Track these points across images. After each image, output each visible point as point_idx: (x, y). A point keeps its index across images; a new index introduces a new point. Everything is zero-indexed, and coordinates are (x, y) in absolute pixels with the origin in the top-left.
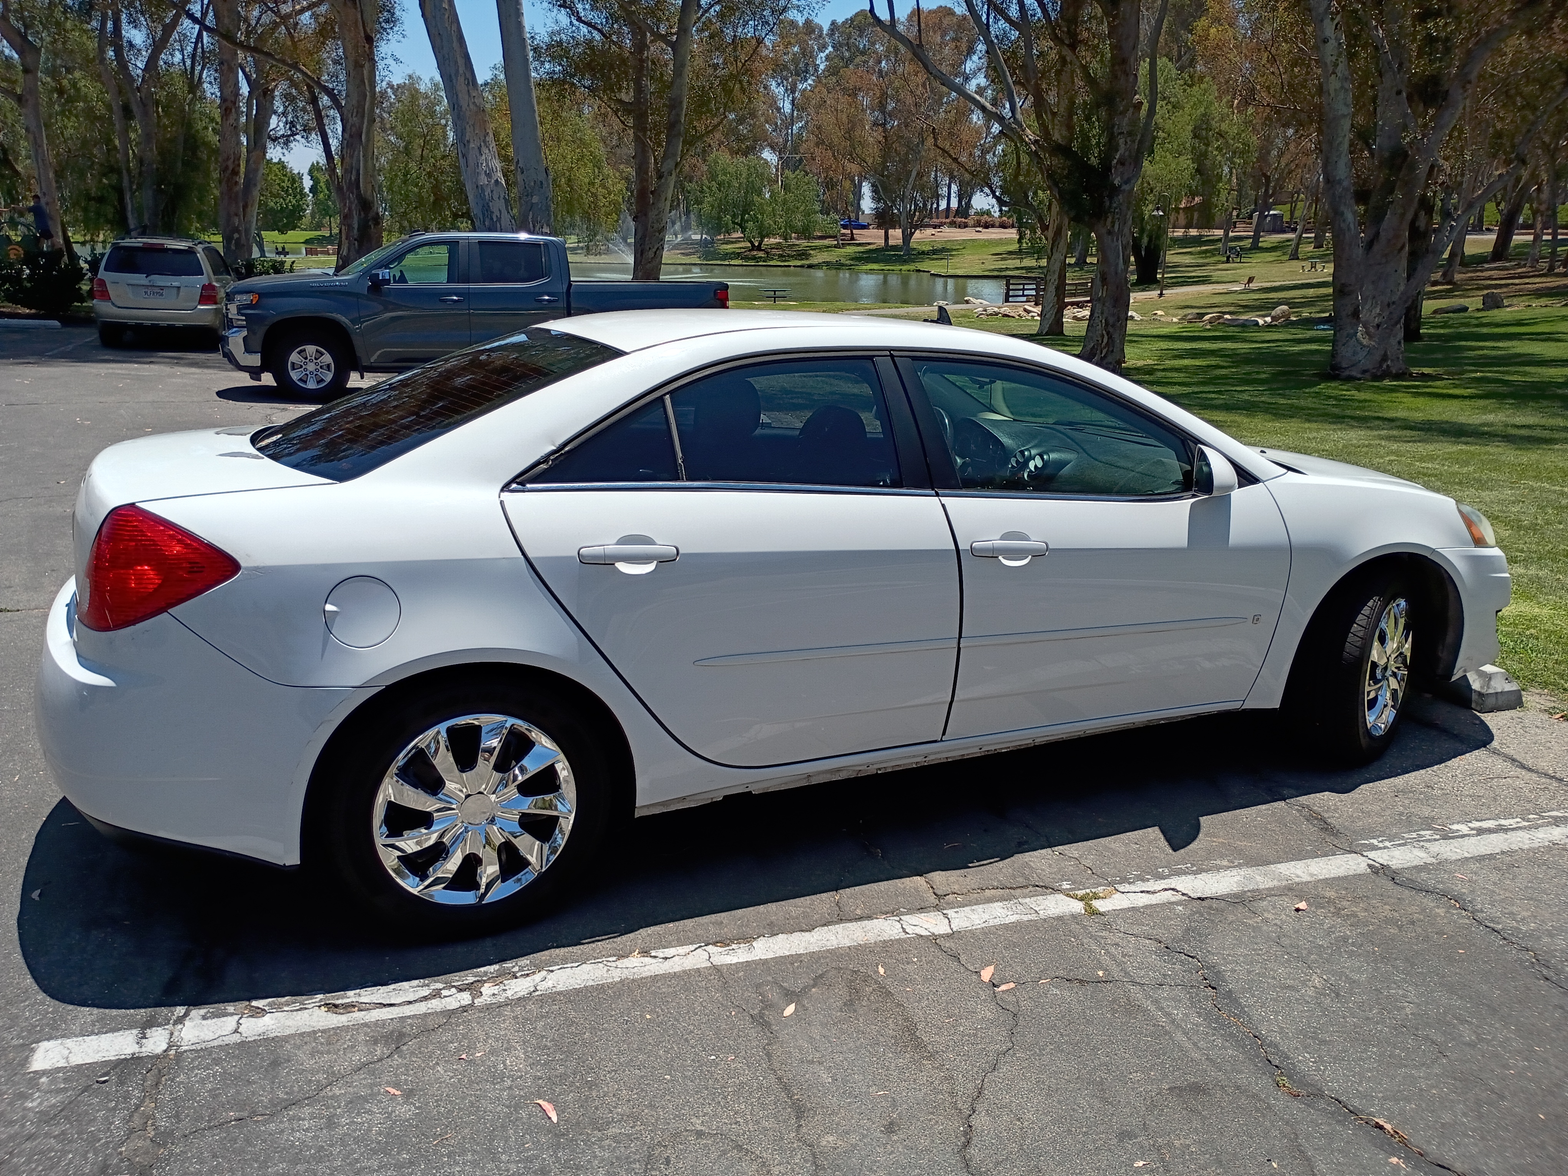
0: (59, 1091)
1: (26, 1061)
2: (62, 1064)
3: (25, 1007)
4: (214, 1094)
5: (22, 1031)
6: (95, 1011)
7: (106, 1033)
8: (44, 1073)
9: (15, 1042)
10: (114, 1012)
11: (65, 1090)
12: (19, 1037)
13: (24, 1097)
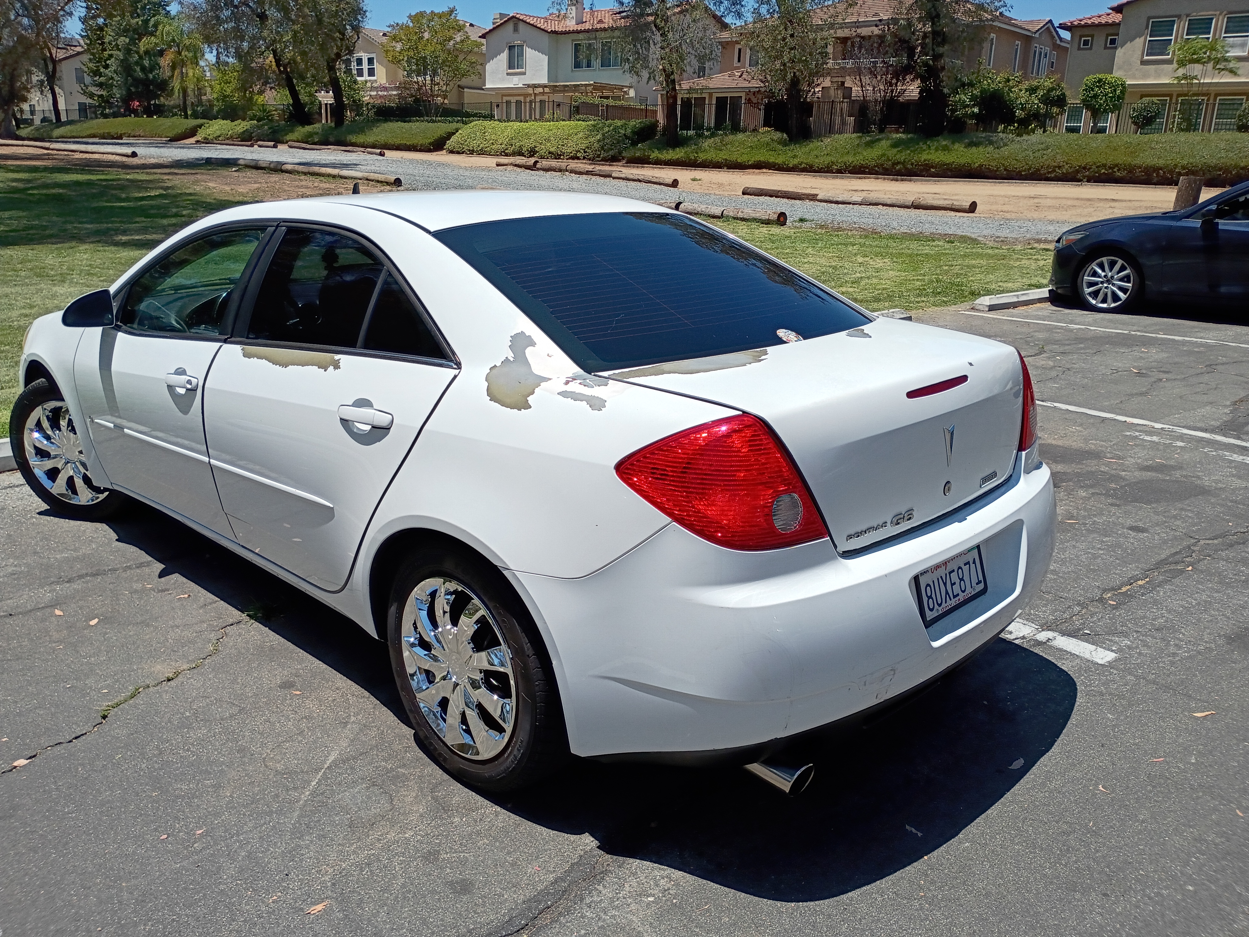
0: (1111, 641)
1: (1116, 660)
2: (1099, 649)
3: (1095, 687)
4: (1045, 605)
5: (1107, 675)
6: (1059, 665)
7: (1065, 651)
8: (1112, 651)
9: (1115, 672)
10: (1050, 658)
11: (1107, 640)
12: (1111, 674)
13: (1129, 647)
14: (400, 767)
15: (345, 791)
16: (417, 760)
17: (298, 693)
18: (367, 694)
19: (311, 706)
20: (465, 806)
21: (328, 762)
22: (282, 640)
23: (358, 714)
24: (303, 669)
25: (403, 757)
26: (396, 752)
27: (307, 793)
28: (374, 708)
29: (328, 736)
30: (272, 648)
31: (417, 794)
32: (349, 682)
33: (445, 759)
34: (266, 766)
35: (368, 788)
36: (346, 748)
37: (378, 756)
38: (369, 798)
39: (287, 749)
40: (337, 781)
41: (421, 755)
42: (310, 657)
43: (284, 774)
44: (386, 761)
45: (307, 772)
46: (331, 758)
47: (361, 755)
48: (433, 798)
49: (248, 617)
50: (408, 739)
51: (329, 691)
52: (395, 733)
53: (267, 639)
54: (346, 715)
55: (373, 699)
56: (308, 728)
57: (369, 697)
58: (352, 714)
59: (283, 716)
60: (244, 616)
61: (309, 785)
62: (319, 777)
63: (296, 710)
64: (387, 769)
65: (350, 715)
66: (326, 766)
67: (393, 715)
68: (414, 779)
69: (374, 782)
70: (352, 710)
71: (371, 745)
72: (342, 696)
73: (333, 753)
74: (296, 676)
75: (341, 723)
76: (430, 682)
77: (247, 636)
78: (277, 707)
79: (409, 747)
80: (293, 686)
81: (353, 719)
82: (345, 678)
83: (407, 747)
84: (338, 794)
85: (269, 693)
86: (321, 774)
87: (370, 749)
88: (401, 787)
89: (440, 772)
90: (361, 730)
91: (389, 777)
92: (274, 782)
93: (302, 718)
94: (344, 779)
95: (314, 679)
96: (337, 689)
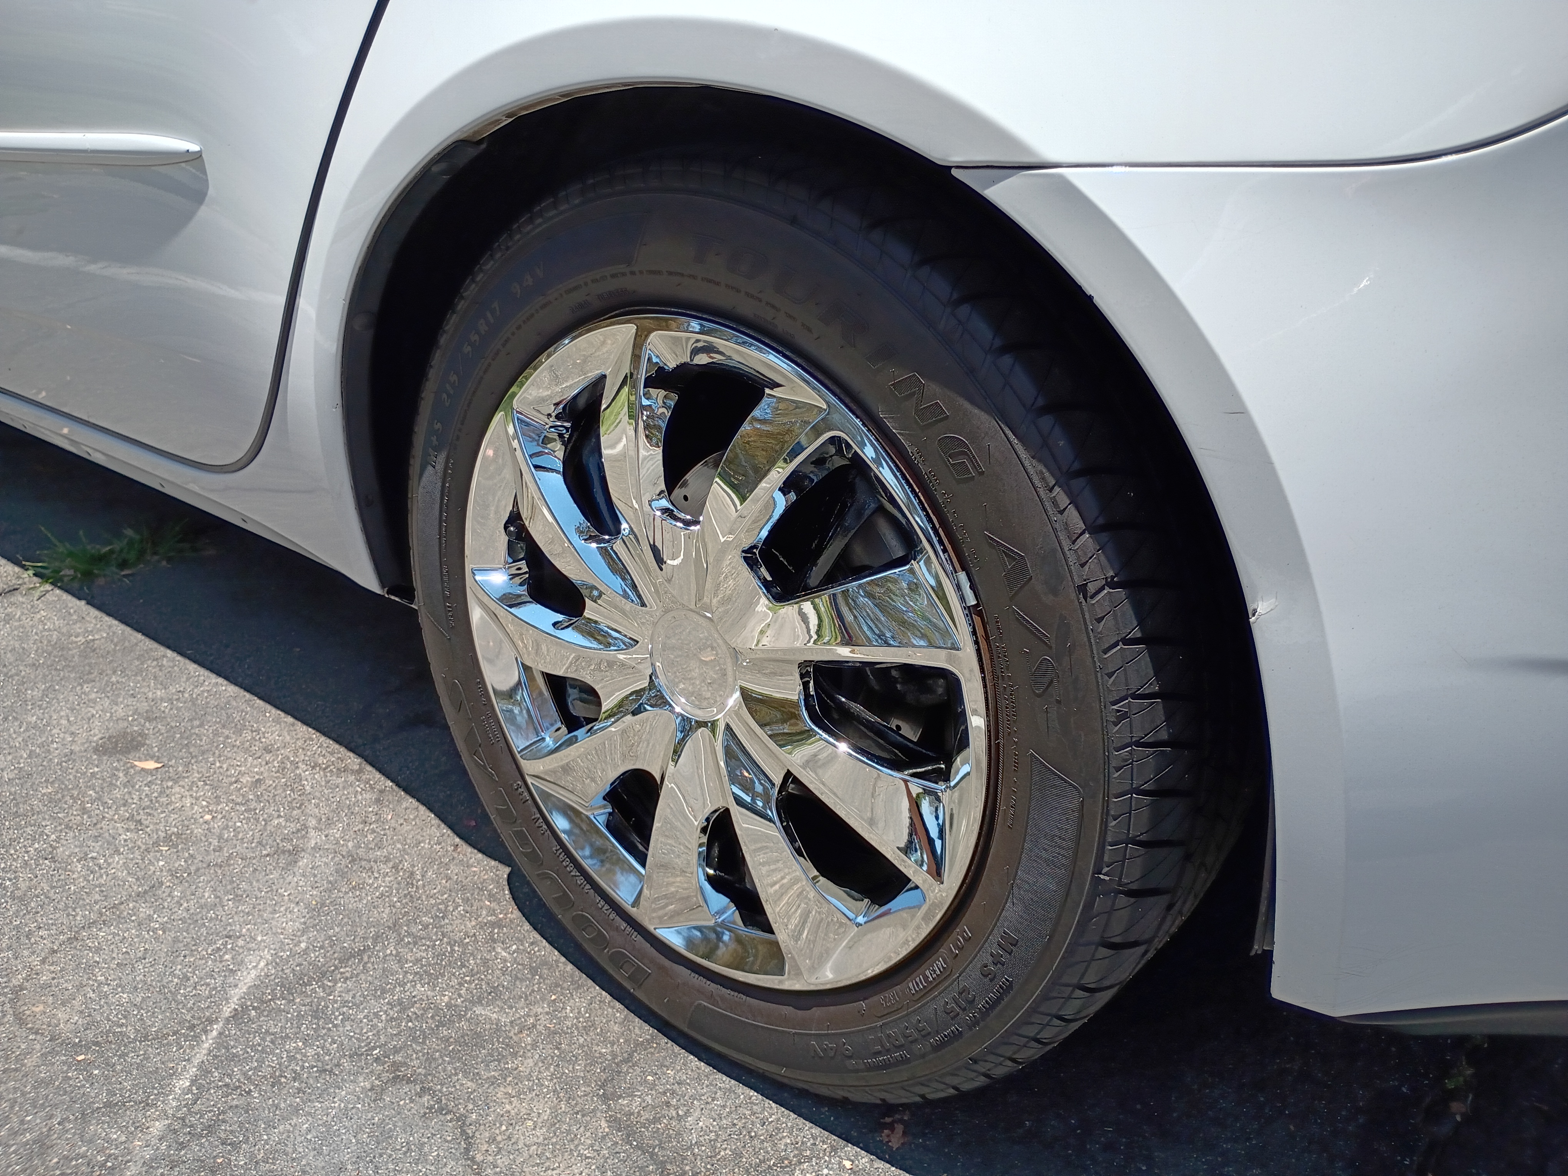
14: (480, 1002)
15: (296, 1110)
16: (534, 971)
17: (151, 765)
18: (353, 761)
19: (188, 802)
20: (737, 1155)
21: (236, 995)
22: (119, 628)
23: (330, 823)
24: (170, 701)
25: (485, 962)
26: (461, 943)
27: (158, 1127)
28: (378, 801)
29: (238, 899)
30: (89, 648)
31: (554, 1109)
32: (302, 730)
33: (638, 977)
34: (20, 1020)
35: (377, 1093)
36: (295, 938)
37: (401, 961)
38: (384, 1136)
39: (98, 950)
40: (266, 1071)
41: (545, 950)
42: (192, 667)
43: (77, 1048)
44: (432, 980)
45: (160, 1037)
46: (248, 978)
47: (344, 961)
48: (614, 1122)
49: (35, 579)
50: (491, 897)
51: (241, 756)
52: (448, 878)
53: (78, 628)
54: (293, 827)
55: (373, 775)
56: (173, 873)
57: (360, 771)
58: (312, 822)
59: (96, 838)
60: (27, 575)
61: (164, 1092)
62: (201, 1055)
63: (142, 817)
64: (438, 1009)
65: (305, 827)
66: (227, 1011)
67: (436, 821)
68: (534, 1045)
69: (396, 1066)
70: (311, 809)
71: (377, 924)
72: (282, 769)
73: (251, 960)
74: (148, 719)
75: (279, 851)
76: (573, 723)
77: (27, 622)
78: (84, 811)
79: (498, 924)
80: (136, 748)
81: (315, 838)
82: (290, 719)
83: (493, 925)
84: (270, 1125)
85: (65, 771)
86: (208, 1042)
87: (376, 938)
88: (493, 1082)
89: (618, 1011)
90: (341, 873)
91: (446, 1040)
92: (41, 1083)
93: (156, 844)
94: (291, 1058)
95: (201, 725)
96: (267, 750)
